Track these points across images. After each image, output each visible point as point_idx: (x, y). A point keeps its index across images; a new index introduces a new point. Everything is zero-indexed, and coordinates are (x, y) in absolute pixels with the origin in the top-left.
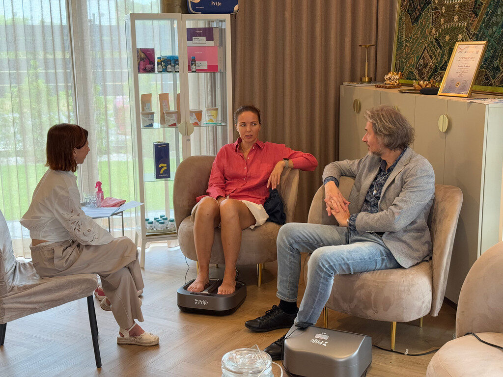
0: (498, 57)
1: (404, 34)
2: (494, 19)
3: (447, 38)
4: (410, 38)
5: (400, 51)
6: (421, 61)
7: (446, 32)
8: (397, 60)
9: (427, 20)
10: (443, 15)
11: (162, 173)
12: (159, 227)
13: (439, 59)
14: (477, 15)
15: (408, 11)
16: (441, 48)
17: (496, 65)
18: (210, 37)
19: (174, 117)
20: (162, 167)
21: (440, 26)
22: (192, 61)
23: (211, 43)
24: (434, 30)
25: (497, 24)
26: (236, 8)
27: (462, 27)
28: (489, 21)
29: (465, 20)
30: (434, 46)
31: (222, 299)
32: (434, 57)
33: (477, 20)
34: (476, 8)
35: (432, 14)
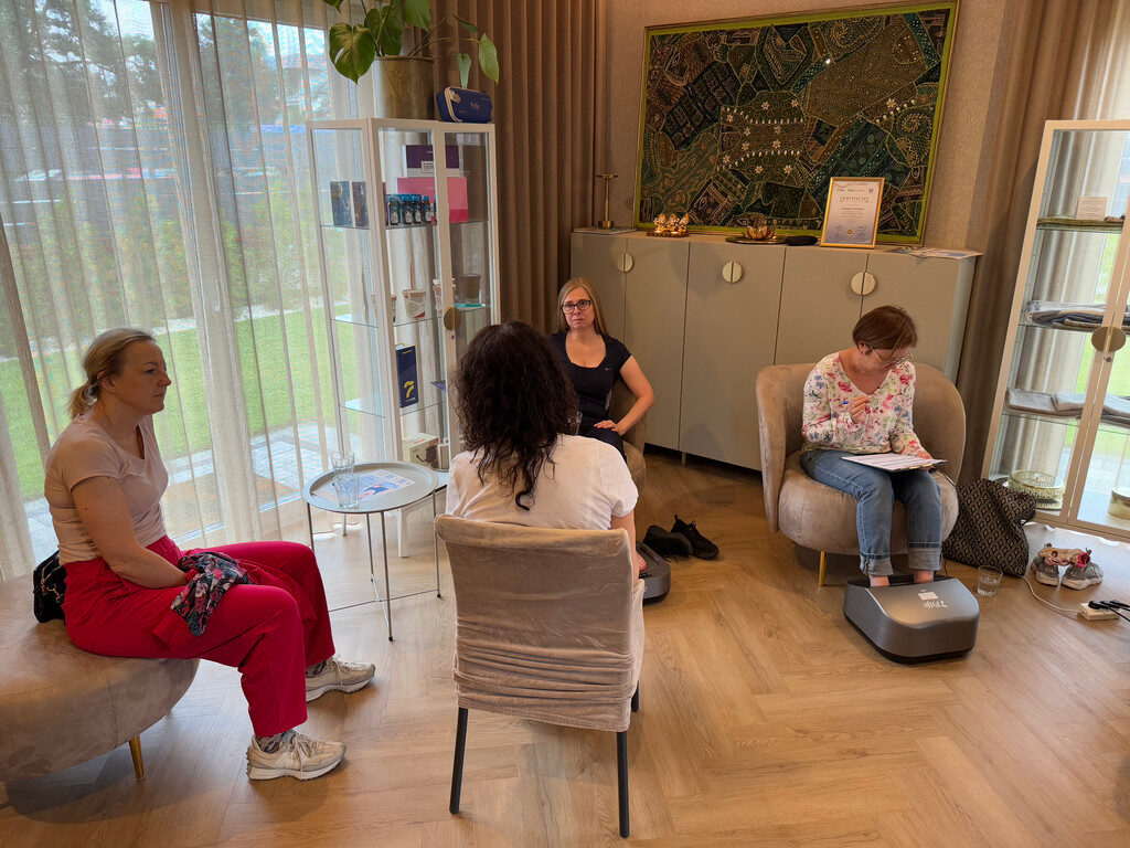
1: (658, 161)
2: (861, 149)
3: (759, 169)
4: (674, 167)
5: (650, 185)
7: (757, 161)
8: (644, 197)
9: (710, 144)
10: (745, 139)
11: (408, 397)
13: (743, 197)
15: (664, 130)
16: (745, 182)
20: (409, 386)
21: (742, 153)
24: (726, 158)
25: (867, 155)
28: (849, 150)
29: (796, 148)
30: (730, 180)
32: (730, 194)
33: (822, 149)
34: (820, 134)
35: (722, 137)
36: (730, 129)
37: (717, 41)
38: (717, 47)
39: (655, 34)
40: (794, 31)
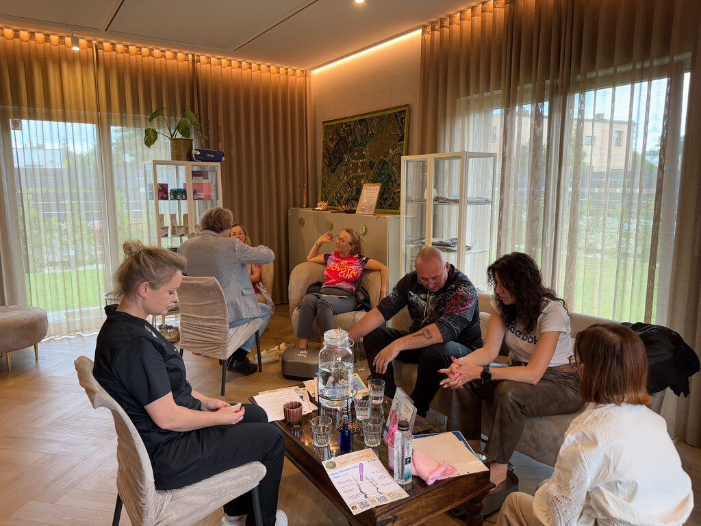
1: (326, 179)
2: (383, 172)
3: (355, 181)
4: (330, 182)
5: (324, 189)
6: (339, 195)
7: (354, 178)
8: (321, 197)
9: (341, 171)
10: (351, 169)
13: (350, 194)
14: (372, 169)
15: (328, 166)
16: (351, 187)
18: (205, 177)
19: (183, 229)
21: (350, 174)
22: (194, 194)
23: (206, 181)
24: (345, 177)
25: (384, 174)
26: (223, 159)
27: (363, 176)
29: (365, 172)
30: (346, 187)
32: (347, 193)
33: (372, 172)
34: (371, 165)
35: (344, 168)
36: (346, 165)
37: (342, 127)
38: (342, 129)
39: (325, 124)
40: (363, 122)
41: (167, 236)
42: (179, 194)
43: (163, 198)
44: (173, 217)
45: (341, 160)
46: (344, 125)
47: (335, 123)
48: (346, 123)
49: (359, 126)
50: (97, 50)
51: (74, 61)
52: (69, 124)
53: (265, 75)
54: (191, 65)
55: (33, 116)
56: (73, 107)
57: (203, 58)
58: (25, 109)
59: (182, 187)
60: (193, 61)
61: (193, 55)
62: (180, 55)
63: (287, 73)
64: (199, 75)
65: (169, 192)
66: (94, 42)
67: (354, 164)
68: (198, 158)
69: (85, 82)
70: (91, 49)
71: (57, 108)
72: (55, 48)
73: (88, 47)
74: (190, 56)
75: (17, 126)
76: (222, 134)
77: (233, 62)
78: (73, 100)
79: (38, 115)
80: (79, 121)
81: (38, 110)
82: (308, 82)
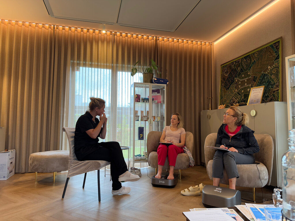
0: (267, 92)
1: (223, 94)
2: (264, 81)
3: (243, 91)
4: (226, 94)
5: (222, 100)
6: (232, 101)
7: (242, 89)
8: (221, 103)
9: (233, 88)
10: (240, 84)
11: (141, 138)
12: (139, 158)
13: (240, 99)
14: (255, 81)
15: (224, 87)
16: (240, 95)
17: (266, 95)
18: (158, 93)
19: (146, 118)
20: (141, 135)
22: (153, 100)
23: (159, 94)
24: (236, 90)
25: (265, 82)
26: (168, 83)
28: (261, 82)
29: (250, 84)
30: (237, 95)
31: (170, 180)
32: (237, 99)
33: (255, 83)
34: (255, 79)
35: (235, 85)
36: (237, 83)
38: (233, 65)
39: (222, 66)
40: (248, 57)
41: (138, 120)
42: (145, 100)
43: (137, 101)
44: (142, 112)
45: (233, 81)
46: (234, 63)
47: (228, 63)
48: (236, 61)
49: (245, 60)
50: (114, 36)
51: (104, 41)
52: (99, 69)
53: (190, 46)
54: (155, 42)
55: (85, 65)
56: (102, 61)
57: (160, 38)
58: (82, 62)
59: (147, 97)
60: (156, 40)
61: (156, 37)
62: (150, 37)
63: (201, 44)
64: (158, 46)
65: (141, 99)
66: (113, 33)
67: (241, 82)
68: (156, 82)
69: (108, 51)
70: (111, 36)
71: (95, 62)
72: (97, 36)
73: (110, 34)
74: (155, 37)
75: (78, 69)
76: (167, 74)
77: (175, 40)
78: (102, 58)
79: (87, 65)
80: (104, 68)
81: (87, 63)
82: (212, 48)
